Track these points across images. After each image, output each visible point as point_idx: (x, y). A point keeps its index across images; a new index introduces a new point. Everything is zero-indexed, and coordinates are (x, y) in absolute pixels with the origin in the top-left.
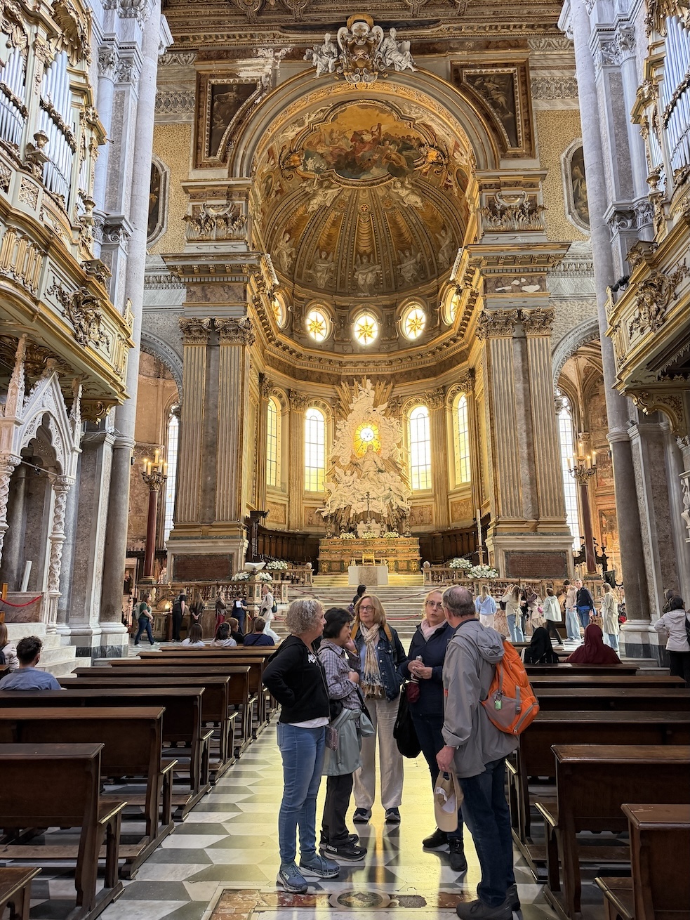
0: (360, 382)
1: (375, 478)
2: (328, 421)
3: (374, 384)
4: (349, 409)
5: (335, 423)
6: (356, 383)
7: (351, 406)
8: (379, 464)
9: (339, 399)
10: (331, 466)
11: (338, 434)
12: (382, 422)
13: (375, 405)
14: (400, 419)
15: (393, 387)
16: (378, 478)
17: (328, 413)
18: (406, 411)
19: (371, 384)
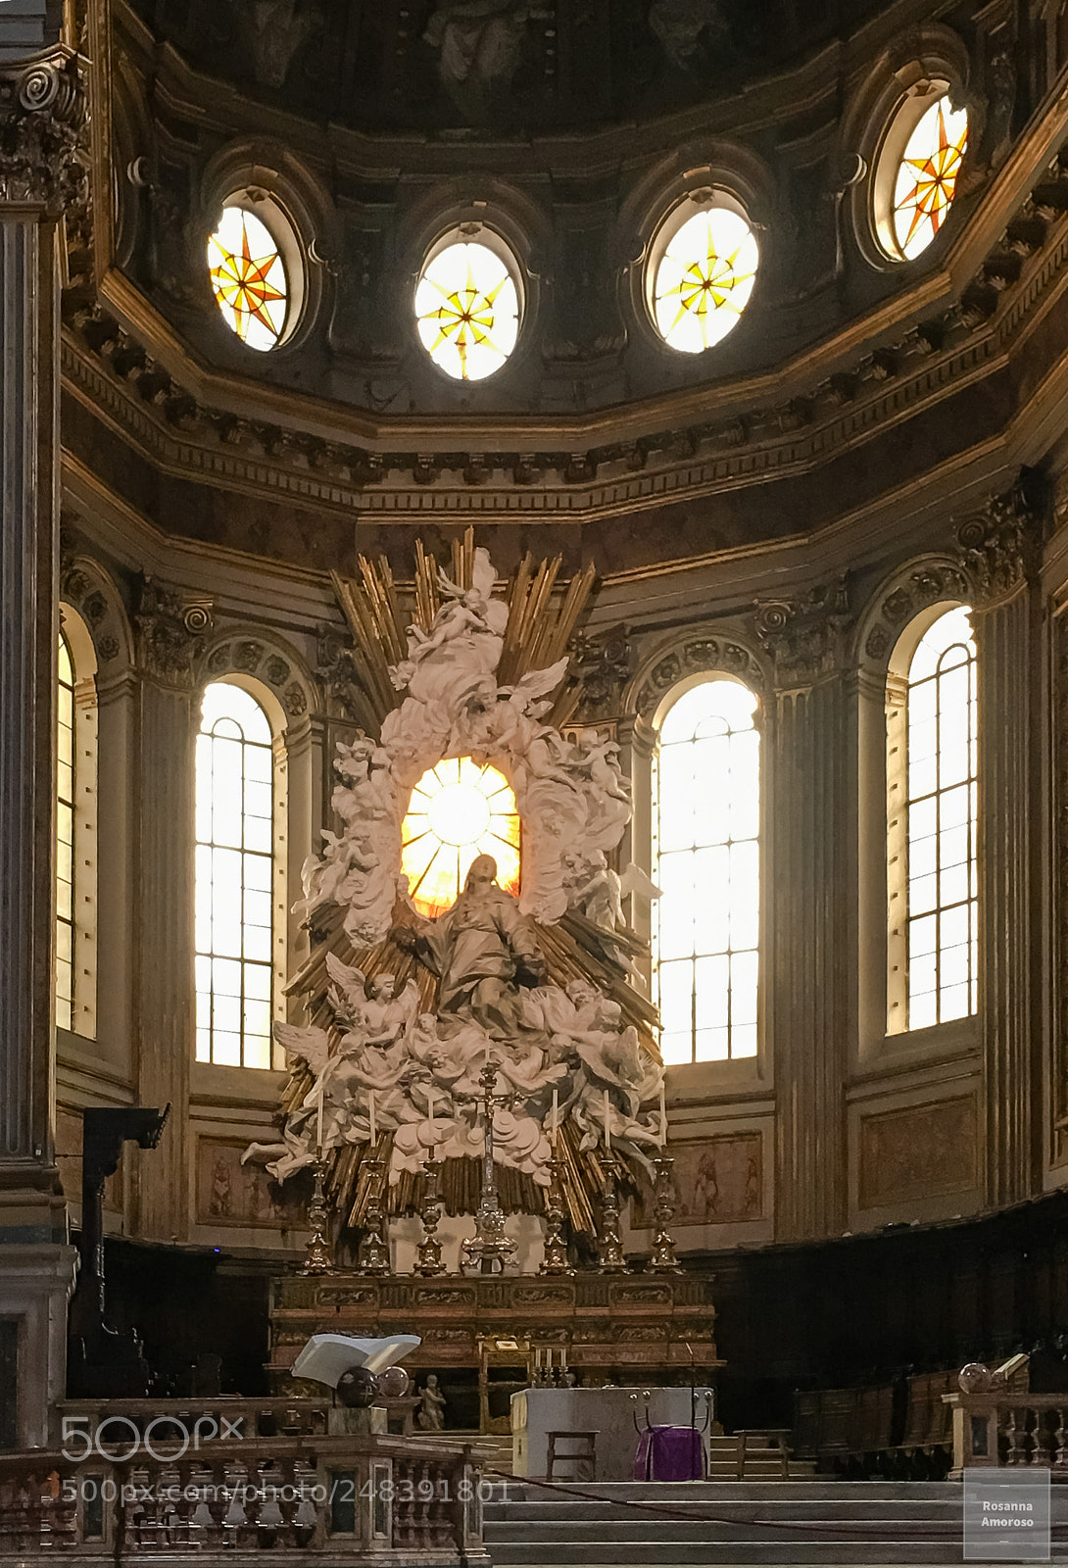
0: (445, 559)
1: (505, 1009)
2: (292, 741)
3: (506, 569)
4: (389, 686)
5: (328, 754)
6: (425, 562)
7: (399, 675)
8: (524, 946)
9: (349, 640)
10: (308, 954)
11: (342, 801)
12: (538, 752)
13: (507, 671)
14: (621, 737)
15: (596, 588)
16: (517, 1011)
17: (292, 704)
18: (647, 704)
19: (492, 572)
